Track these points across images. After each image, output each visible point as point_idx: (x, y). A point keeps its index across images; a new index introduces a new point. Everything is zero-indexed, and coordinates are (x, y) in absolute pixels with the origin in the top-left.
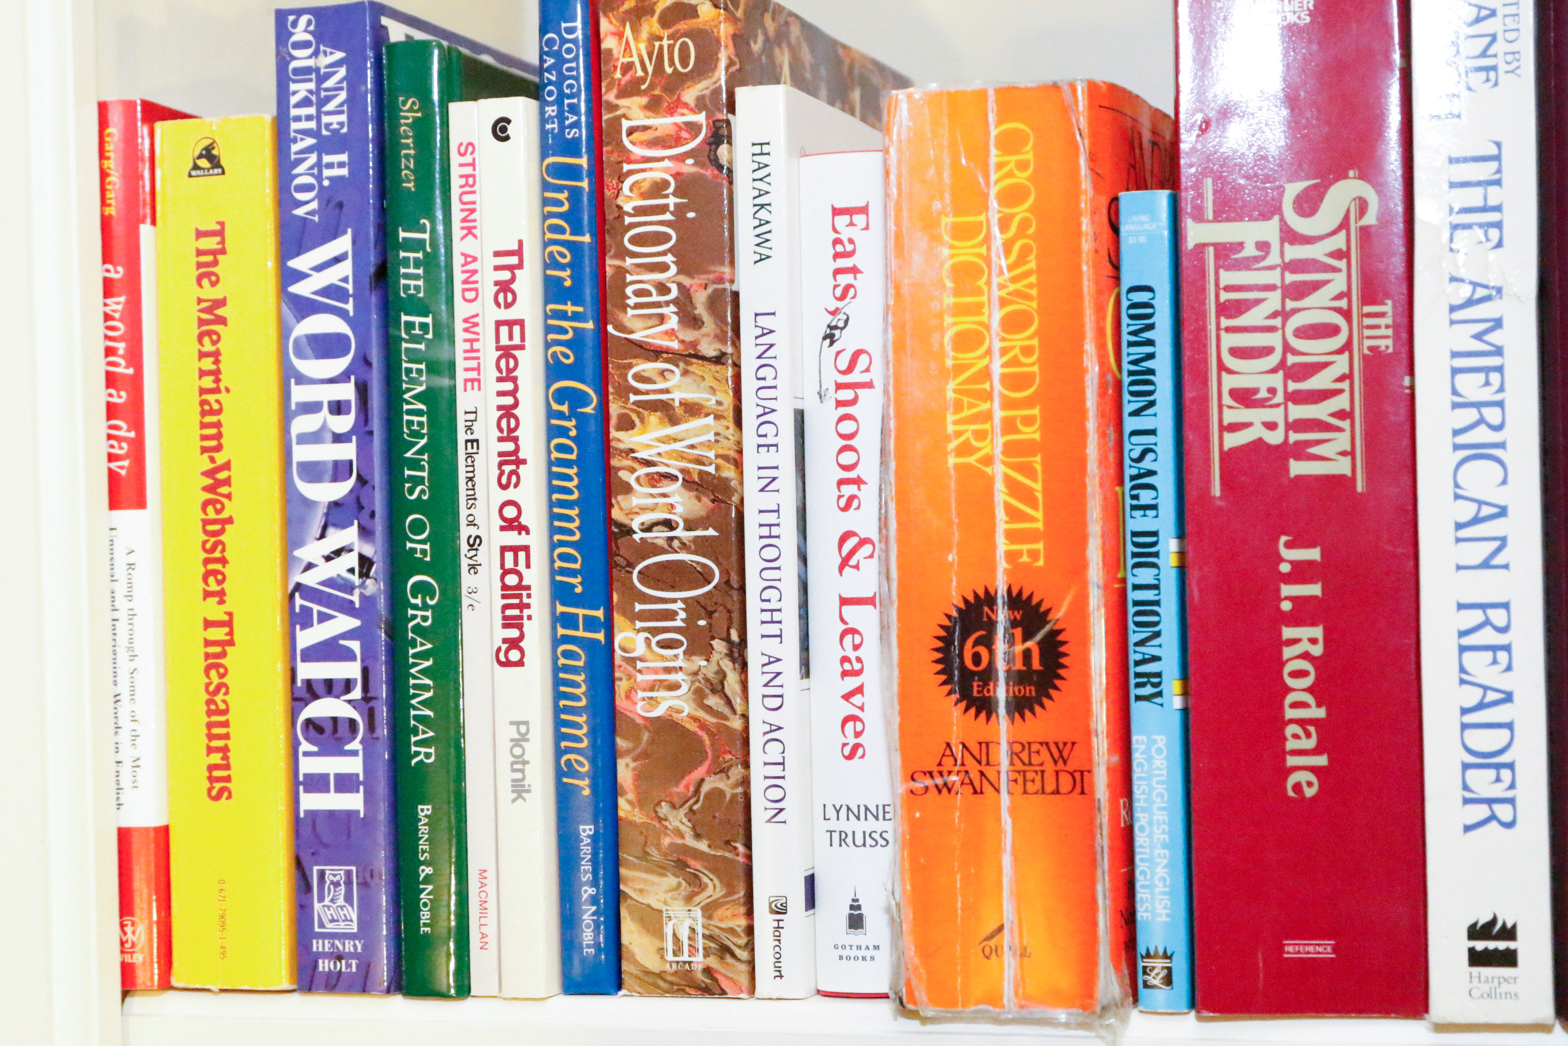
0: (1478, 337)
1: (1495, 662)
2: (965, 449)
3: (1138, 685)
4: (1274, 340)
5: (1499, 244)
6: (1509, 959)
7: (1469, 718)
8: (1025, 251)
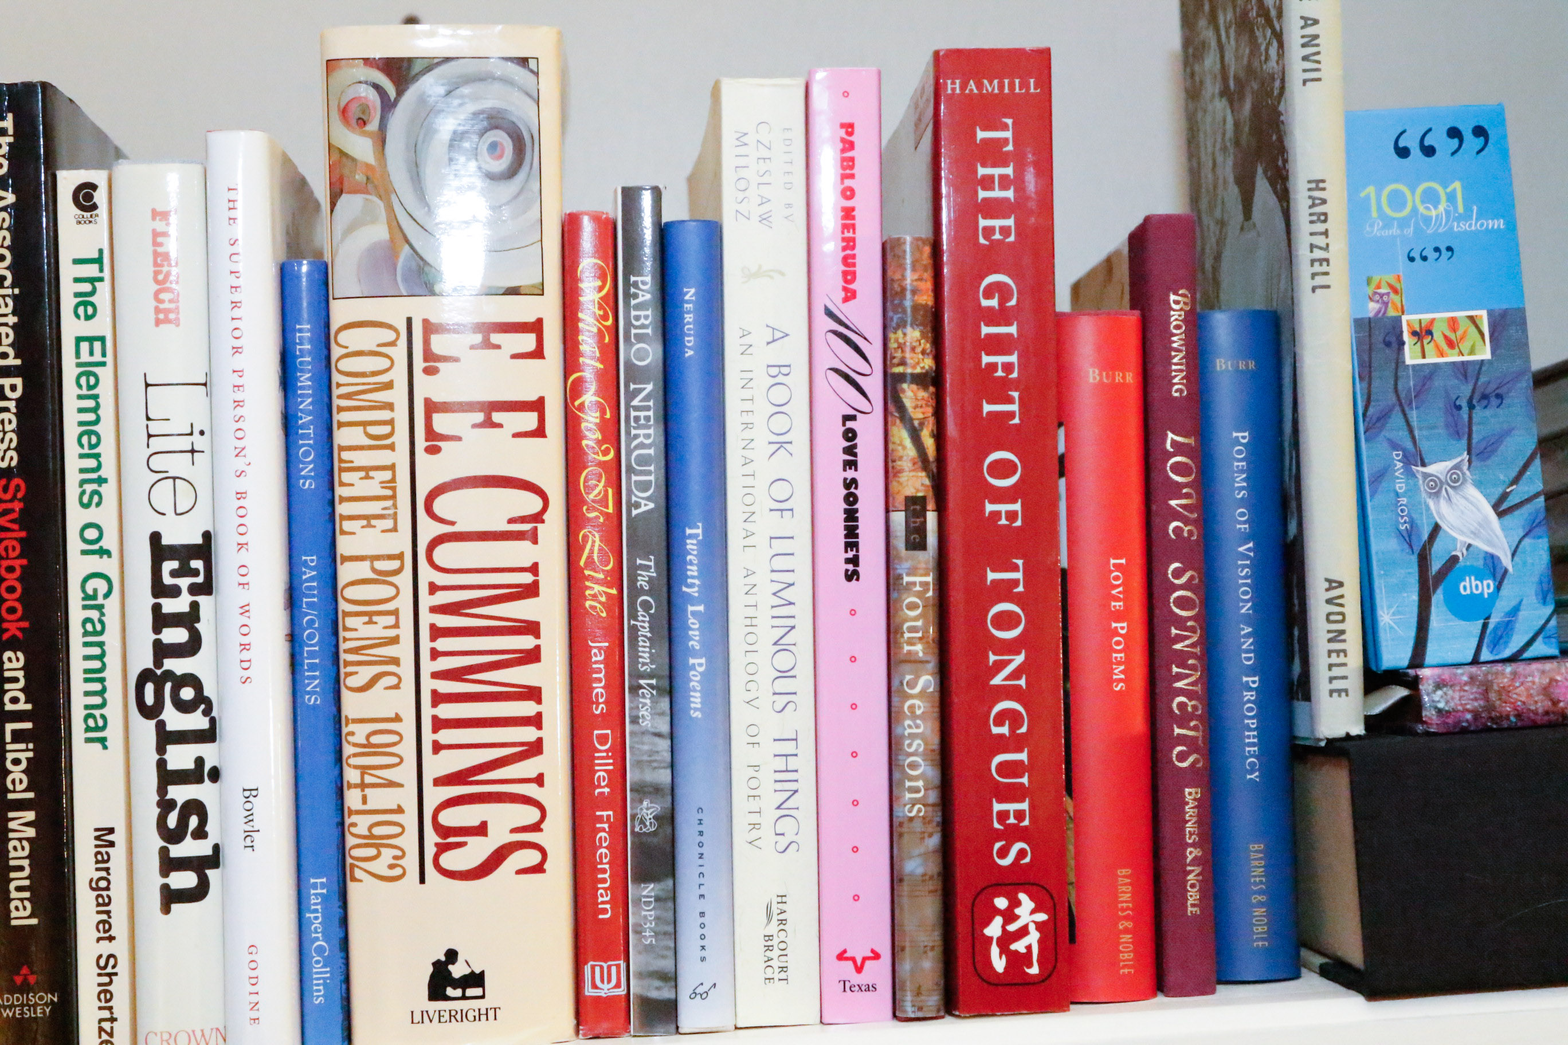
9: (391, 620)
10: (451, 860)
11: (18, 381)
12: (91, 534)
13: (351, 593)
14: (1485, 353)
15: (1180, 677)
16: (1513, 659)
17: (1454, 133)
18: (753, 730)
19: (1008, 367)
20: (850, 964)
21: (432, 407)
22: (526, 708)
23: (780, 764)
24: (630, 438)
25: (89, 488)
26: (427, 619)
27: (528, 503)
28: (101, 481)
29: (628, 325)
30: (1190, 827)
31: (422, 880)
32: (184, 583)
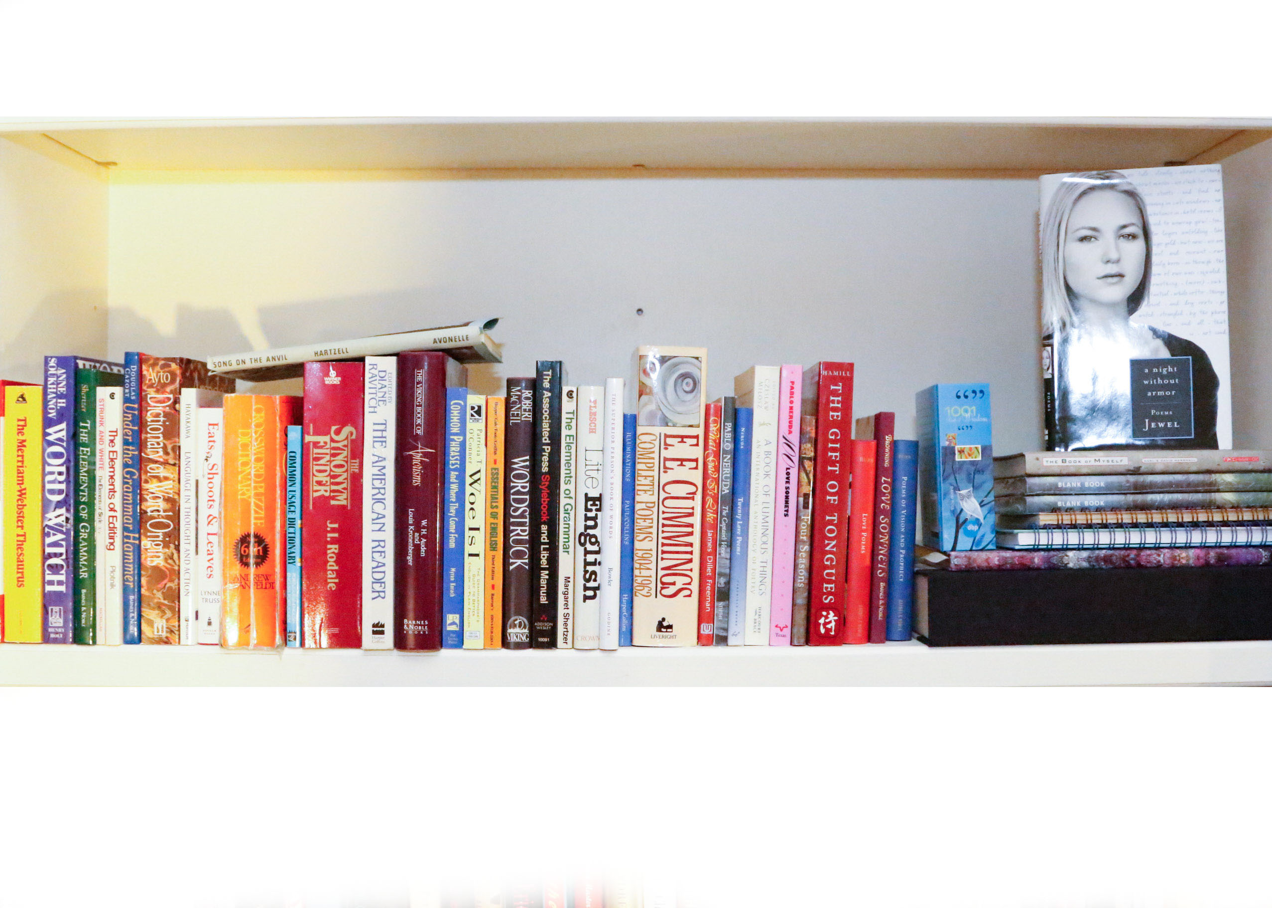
0: (379, 470)
1: (381, 555)
2: (243, 494)
3: (289, 560)
4: (327, 468)
5: (385, 447)
6: (382, 633)
7: (374, 570)
8: (261, 441)
9: (650, 521)
10: (665, 592)
11: (549, 447)
12: (567, 492)
13: (639, 512)
14: (979, 458)
15: (881, 550)
16: (982, 550)
17: (974, 392)
18: (754, 559)
19: (836, 457)
20: (779, 629)
21: (666, 459)
22: (688, 549)
23: (762, 569)
24: (723, 471)
25: (567, 479)
26: (661, 521)
27: (692, 489)
28: (571, 477)
29: (724, 438)
30: (881, 594)
31: (656, 597)
32: (594, 508)
